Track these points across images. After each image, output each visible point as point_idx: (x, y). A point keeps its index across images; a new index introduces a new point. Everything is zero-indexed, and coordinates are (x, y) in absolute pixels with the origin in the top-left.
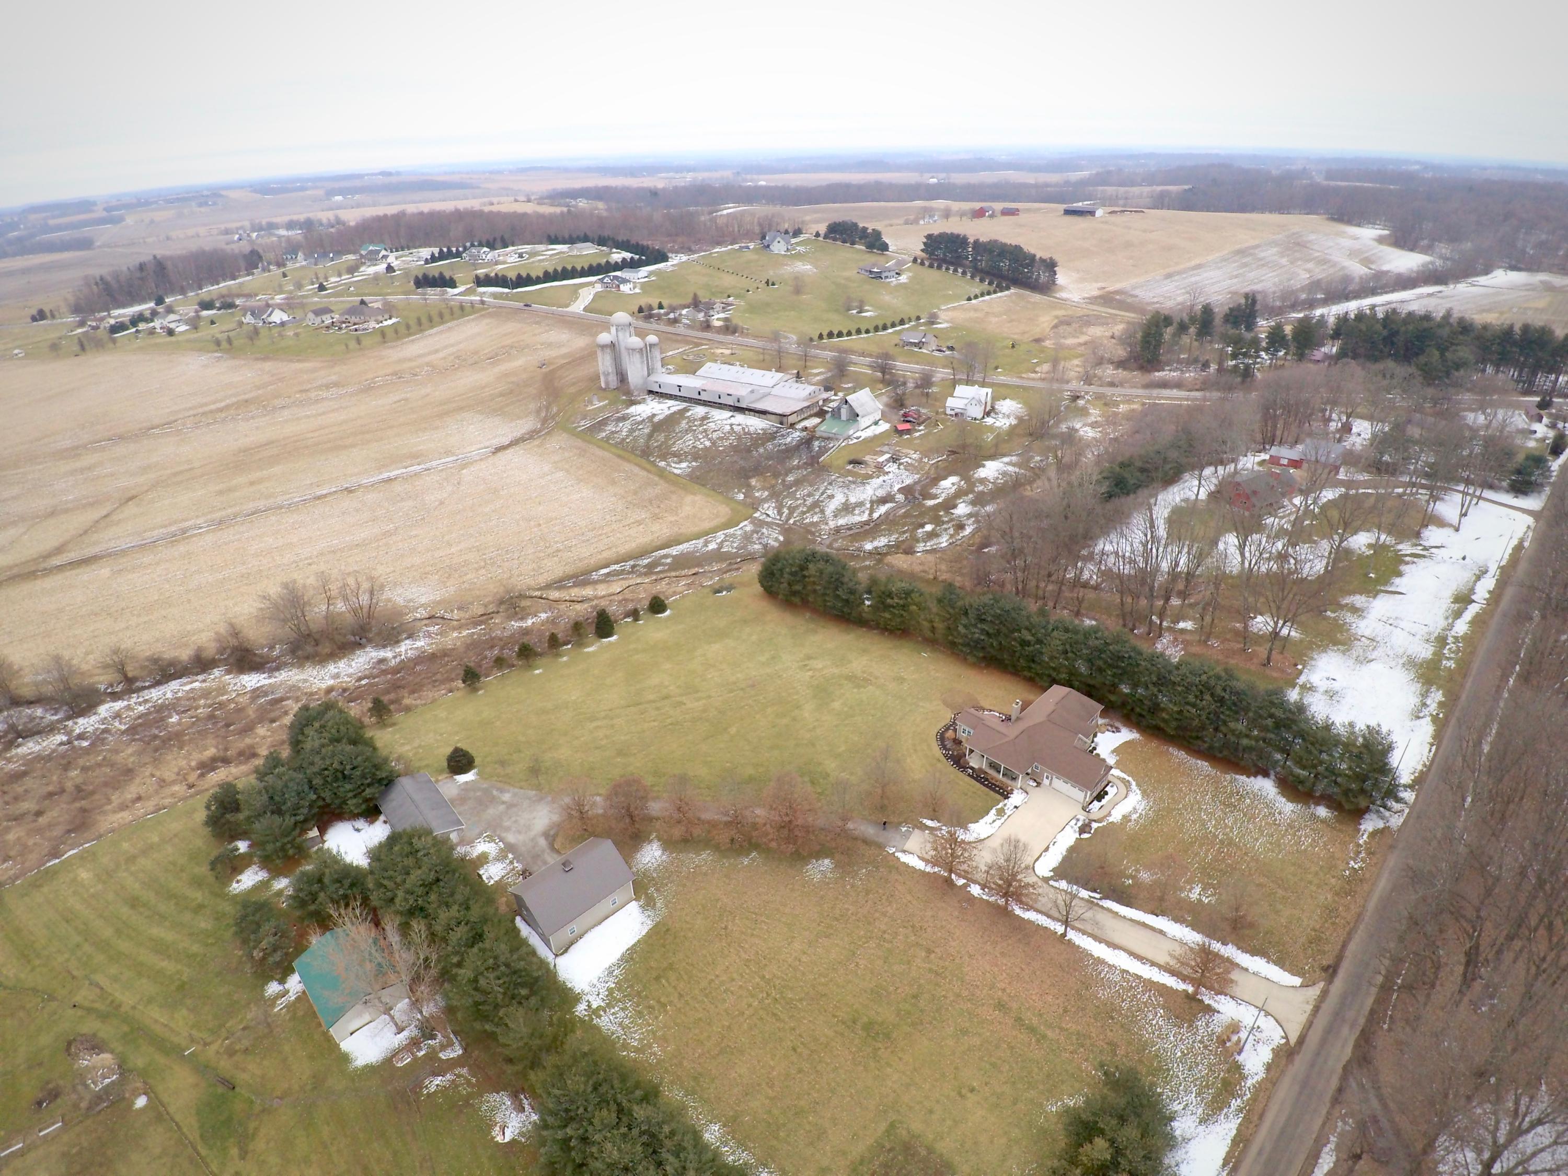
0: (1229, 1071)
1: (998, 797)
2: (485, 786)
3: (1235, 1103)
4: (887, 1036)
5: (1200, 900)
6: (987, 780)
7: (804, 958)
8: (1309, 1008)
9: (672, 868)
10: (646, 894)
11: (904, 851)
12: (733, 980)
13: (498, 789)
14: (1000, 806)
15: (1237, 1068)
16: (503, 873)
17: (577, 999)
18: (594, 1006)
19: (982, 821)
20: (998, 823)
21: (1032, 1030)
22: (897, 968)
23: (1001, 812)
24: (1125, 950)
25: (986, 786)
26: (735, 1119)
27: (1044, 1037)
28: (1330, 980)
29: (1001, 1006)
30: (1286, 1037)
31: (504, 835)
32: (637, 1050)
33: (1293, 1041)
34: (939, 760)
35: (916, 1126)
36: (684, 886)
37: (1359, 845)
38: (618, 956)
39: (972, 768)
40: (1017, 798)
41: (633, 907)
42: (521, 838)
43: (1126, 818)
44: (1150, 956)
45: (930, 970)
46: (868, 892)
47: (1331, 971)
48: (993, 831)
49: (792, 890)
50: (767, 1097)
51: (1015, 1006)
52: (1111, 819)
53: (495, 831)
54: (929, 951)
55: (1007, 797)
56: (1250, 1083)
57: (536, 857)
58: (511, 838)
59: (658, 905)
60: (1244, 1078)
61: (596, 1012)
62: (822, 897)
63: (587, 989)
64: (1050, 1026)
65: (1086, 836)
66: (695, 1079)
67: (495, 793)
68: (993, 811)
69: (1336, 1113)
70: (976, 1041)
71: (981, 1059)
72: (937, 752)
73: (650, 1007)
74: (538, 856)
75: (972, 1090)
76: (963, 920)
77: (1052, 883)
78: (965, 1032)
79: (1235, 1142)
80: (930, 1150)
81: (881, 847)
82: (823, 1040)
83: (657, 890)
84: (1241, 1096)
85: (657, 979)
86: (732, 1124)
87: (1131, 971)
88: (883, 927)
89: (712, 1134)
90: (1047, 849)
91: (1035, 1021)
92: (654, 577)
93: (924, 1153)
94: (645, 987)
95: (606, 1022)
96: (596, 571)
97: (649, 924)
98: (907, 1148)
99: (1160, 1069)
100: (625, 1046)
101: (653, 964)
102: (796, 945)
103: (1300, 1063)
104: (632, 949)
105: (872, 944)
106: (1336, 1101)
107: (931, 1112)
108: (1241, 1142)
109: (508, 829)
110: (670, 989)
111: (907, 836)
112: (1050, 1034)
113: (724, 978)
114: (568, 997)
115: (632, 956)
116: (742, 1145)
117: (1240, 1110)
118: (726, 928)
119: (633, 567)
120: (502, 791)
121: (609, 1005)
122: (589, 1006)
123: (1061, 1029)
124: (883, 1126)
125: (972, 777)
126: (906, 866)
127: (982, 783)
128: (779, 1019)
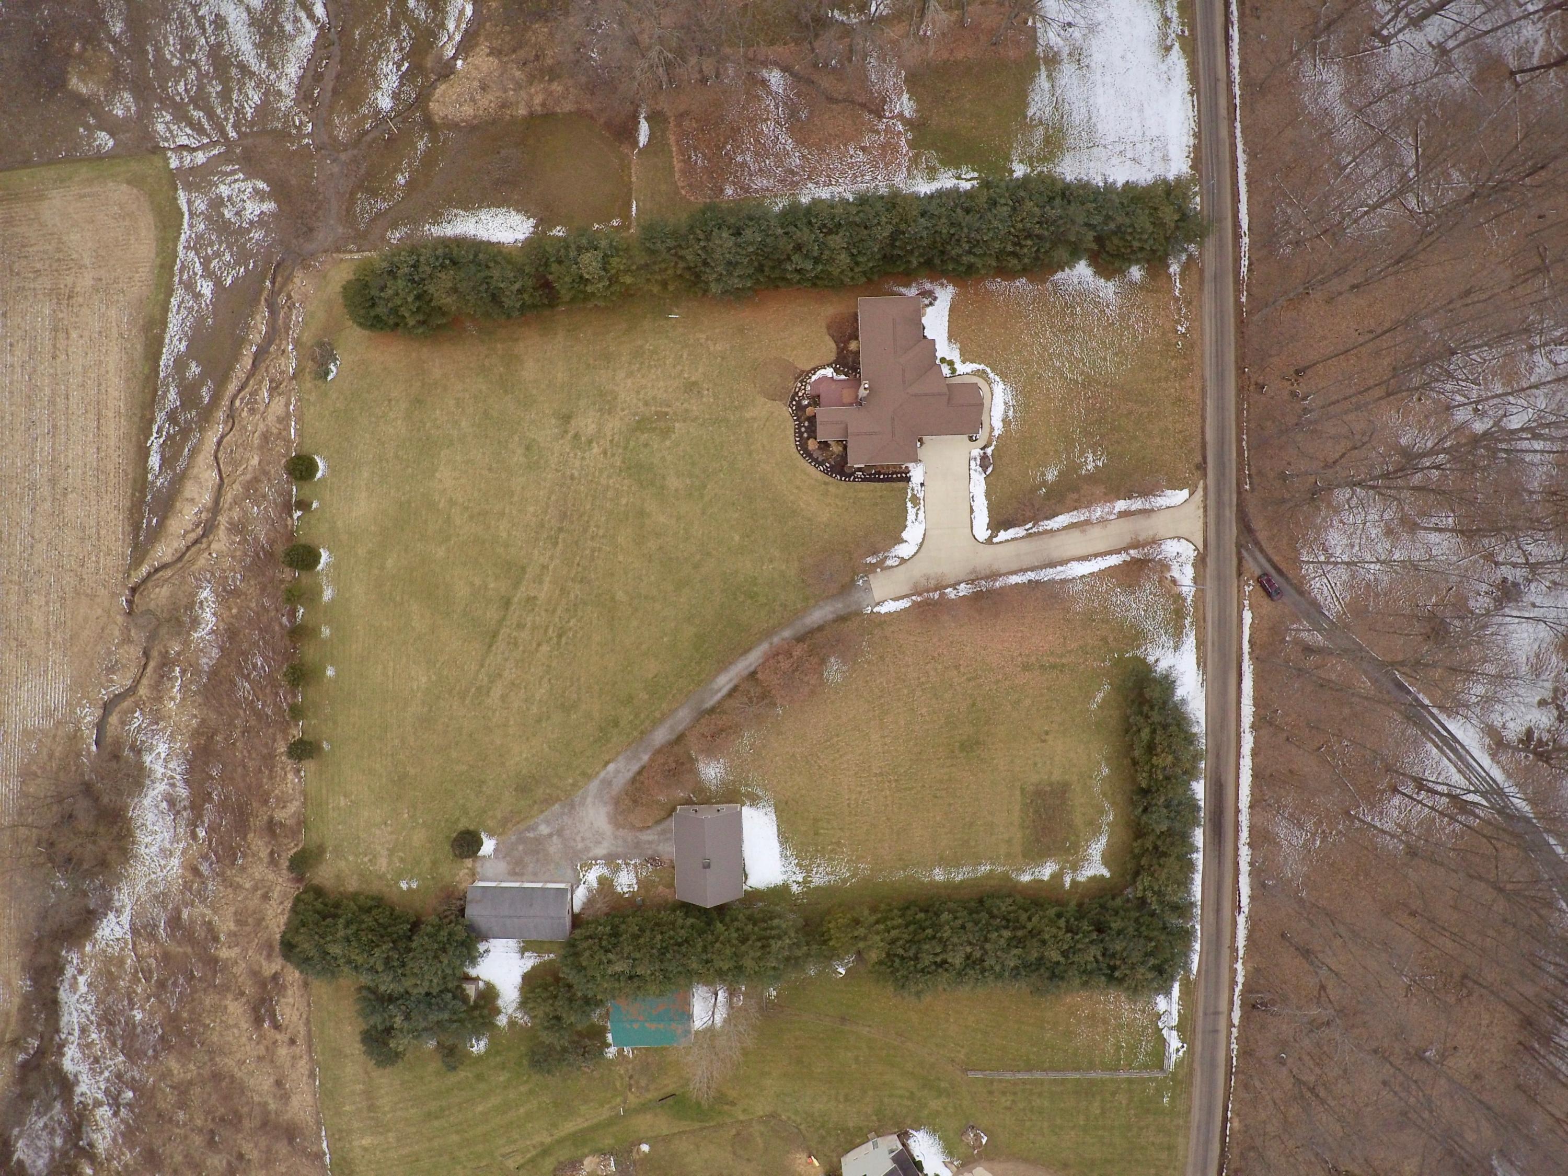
0: (1174, 602)
1: (901, 484)
2: (513, 838)
3: (1187, 622)
4: (977, 743)
5: (1096, 467)
6: (880, 473)
7: (888, 740)
8: (1201, 512)
9: (737, 762)
10: (744, 795)
11: (878, 604)
12: (860, 793)
13: (528, 829)
14: (910, 495)
15: (1179, 595)
16: (632, 875)
17: (785, 887)
18: (801, 880)
19: (909, 523)
20: (921, 514)
21: (1053, 667)
22: (947, 696)
23: (915, 500)
24: (1074, 560)
25: (883, 480)
26: (941, 858)
27: (1063, 665)
28: (1205, 476)
29: (1026, 667)
30: (1196, 549)
31: (591, 855)
32: (853, 876)
33: (1201, 550)
34: (826, 484)
35: (1035, 778)
36: (760, 766)
37: (1177, 300)
38: (778, 845)
39: (859, 470)
40: (917, 474)
41: (747, 812)
42: (605, 844)
43: (1006, 421)
44: (1091, 551)
45: (969, 680)
46: (882, 658)
47: (1202, 467)
48: (923, 526)
49: (832, 702)
50: (946, 834)
51: (1033, 659)
52: (996, 433)
53: (581, 859)
54: (957, 667)
55: (908, 479)
56: (1189, 601)
57: (637, 845)
58: (601, 851)
59: (760, 794)
60: (1185, 599)
61: (805, 881)
62: (857, 689)
63: (785, 877)
64: (1062, 656)
65: (990, 470)
66: (900, 860)
67: (531, 835)
68: (909, 505)
69: (1242, 583)
70: (1028, 702)
71: (1038, 710)
72: (815, 473)
73: (831, 851)
74: (638, 843)
75: (1047, 733)
76: (961, 626)
77: (995, 540)
78: (1018, 702)
79: (1197, 648)
80: (1051, 784)
81: (858, 613)
82: (946, 777)
83: (746, 785)
84: (1188, 614)
85: (816, 834)
86: (942, 861)
87: (1086, 573)
88: (915, 675)
89: (939, 875)
90: (972, 511)
91: (1051, 660)
92: (221, 415)
93: (1048, 789)
94: (816, 845)
95: (818, 880)
96: (145, 470)
97: (771, 811)
98: (1039, 793)
99: (1138, 633)
100: (844, 881)
101: (803, 828)
102: (875, 737)
103: (1210, 561)
104: (781, 834)
105: (918, 693)
106: (1240, 574)
107: (1035, 764)
108: (1200, 645)
109: (587, 849)
110: (831, 832)
111: (868, 589)
112: (1064, 661)
113: (854, 797)
114: (779, 893)
115: (784, 838)
116: (958, 865)
117: (1192, 624)
118: (820, 767)
119: (172, 417)
120: (533, 828)
121: (809, 872)
122: (798, 883)
123: (1070, 652)
124: (1018, 793)
125: (863, 480)
126: (889, 614)
127: (879, 480)
128: (910, 789)
